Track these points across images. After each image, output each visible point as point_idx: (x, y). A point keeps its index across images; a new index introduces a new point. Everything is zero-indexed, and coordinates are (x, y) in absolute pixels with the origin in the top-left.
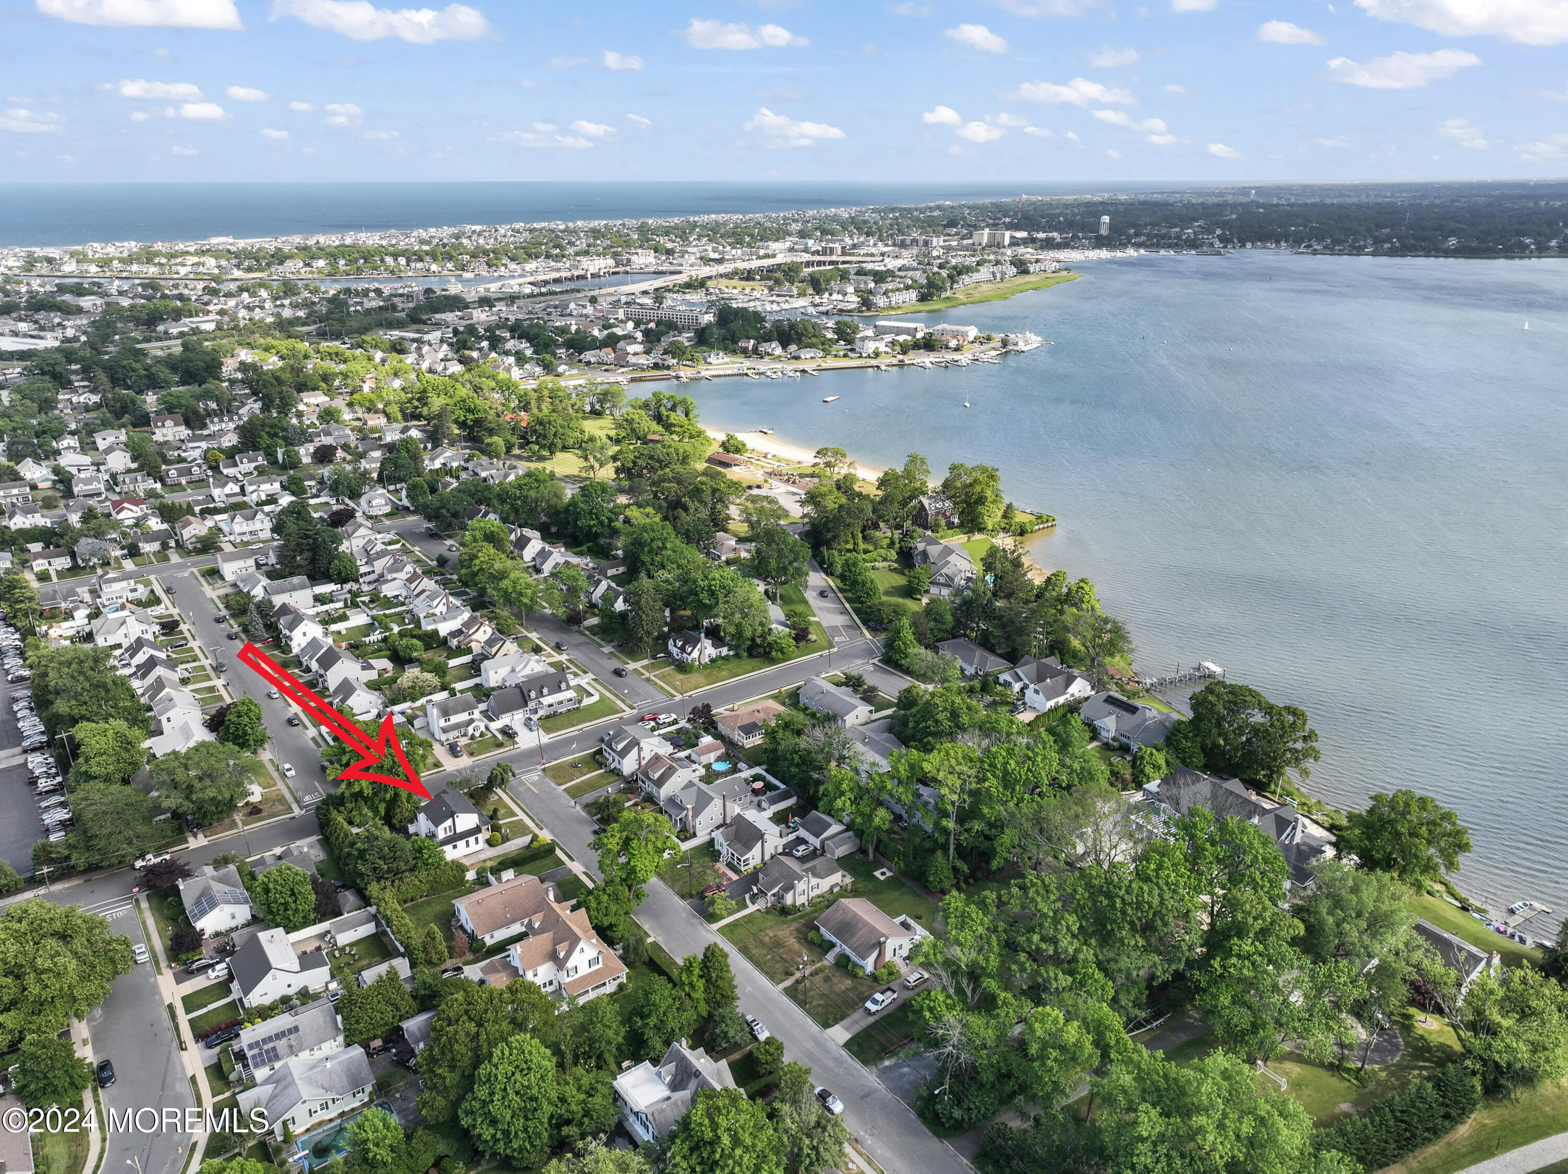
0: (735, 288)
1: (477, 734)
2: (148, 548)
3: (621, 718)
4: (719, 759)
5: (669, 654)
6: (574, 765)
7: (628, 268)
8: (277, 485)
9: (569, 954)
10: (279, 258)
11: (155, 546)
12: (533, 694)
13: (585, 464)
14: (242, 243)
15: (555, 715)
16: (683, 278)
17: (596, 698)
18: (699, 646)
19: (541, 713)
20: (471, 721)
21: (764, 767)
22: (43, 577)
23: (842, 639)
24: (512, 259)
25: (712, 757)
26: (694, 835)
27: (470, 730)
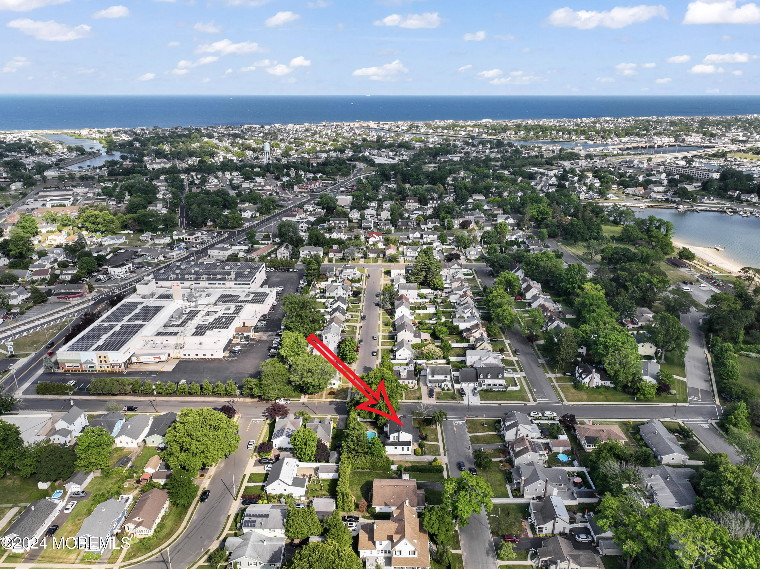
0: (746, 158)
1: (446, 388)
2: (371, 255)
3: (525, 405)
4: (565, 453)
5: (574, 375)
6: (482, 424)
7: (682, 144)
8: (436, 236)
9: (398, 542)
10: (505, 129)
11: (374, 255)
12: (482, 376)
13: (587, 251)
14: (495, 122)
15: (490, 391)
16: (714, 151)
17: (517, 388)
18: (590, 376)
19: (483, 387)
20: (445, 381)
21: (589, 469)
22: (330, 261)
23: (697, 399)
24: (617, 135)
25: (561, 449)
26: (522, 496)
27: (443, 385)
